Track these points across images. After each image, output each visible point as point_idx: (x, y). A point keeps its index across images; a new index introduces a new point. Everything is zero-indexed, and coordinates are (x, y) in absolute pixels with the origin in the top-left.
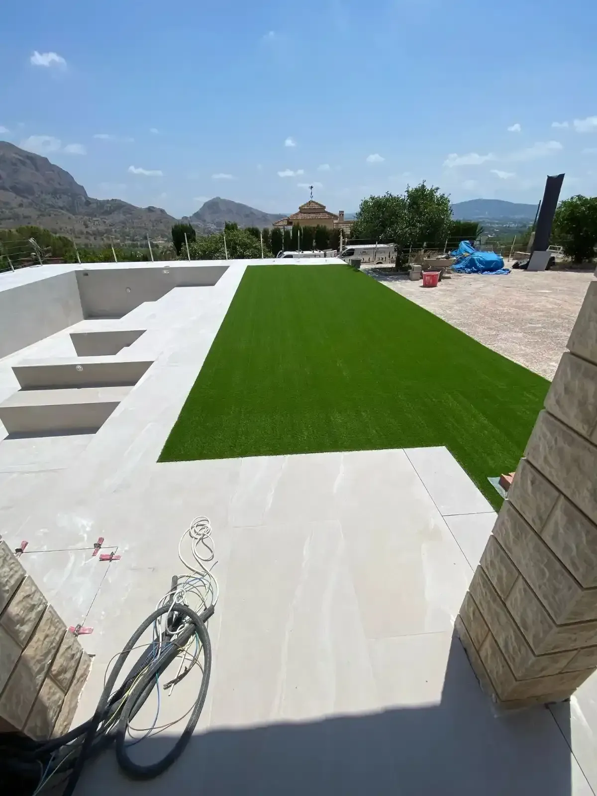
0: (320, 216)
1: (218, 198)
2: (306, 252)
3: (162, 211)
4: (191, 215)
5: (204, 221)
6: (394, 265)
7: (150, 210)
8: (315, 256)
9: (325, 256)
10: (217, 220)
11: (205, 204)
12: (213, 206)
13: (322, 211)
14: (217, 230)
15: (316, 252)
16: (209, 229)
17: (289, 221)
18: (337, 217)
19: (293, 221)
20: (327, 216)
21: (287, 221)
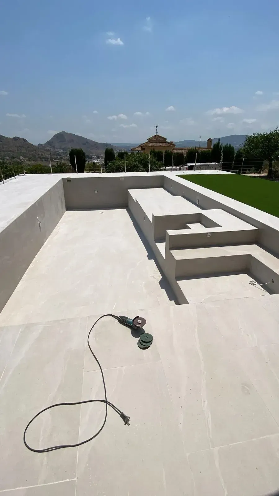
0: (164, 145)
1: (64, 132)
2: (167, 168)
3: (25, 140)
4: (45, 143)
5: (54, 147)
6: (266, 174)
7: (16, 139)
8: (174, 170)
9: (180, 170)
10: (63, 147)
11: (55, 136)
12: (60, 137)
13: (164, 141)
14: (63, 153)
15: (174, 167)
16: (58, 152)
17: (143, 148)
18: (175, 145)
19: (146, 148)
20: (168, 145)
21: (141, 148)
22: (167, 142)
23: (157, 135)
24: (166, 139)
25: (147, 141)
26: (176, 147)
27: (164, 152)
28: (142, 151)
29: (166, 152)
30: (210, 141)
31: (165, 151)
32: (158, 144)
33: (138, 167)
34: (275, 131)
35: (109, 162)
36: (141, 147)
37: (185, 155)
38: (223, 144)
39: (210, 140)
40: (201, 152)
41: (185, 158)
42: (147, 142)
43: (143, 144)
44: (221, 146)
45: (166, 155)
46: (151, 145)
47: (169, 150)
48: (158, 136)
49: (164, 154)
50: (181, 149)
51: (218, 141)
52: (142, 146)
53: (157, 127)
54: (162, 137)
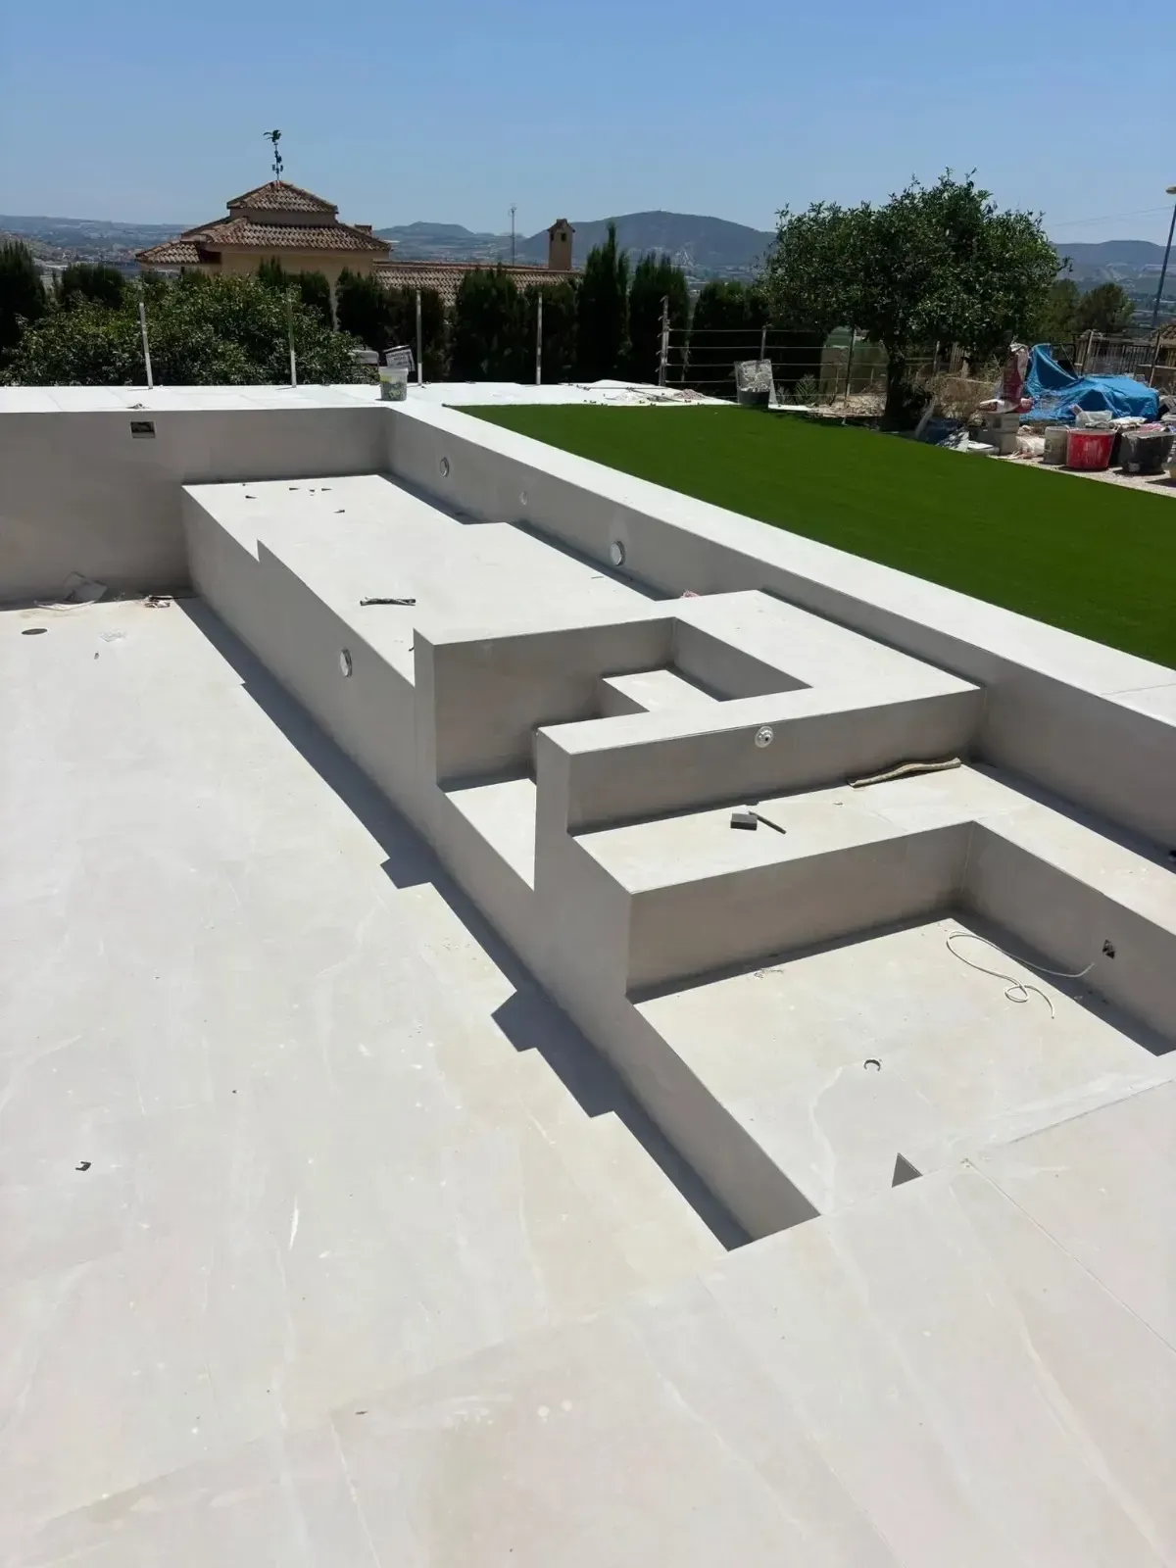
13: (327, 220)
17: (208, 249)
18: (385, 248)
19: (225, 253)
20: (349, 242)
21: (197, 248)
22: (344, 228)
23: (282, 185)
24: (333, 210)
25: (227, 213)
26: (391, 257)
27: (332, 280)
28: (206, 270)
29: (345, 277)
30: (564, 237)
31: (339, 274)
32: (294, 236)
33: (222, 356)
34: (908, 196)
35: (30, 323)
36: (197, 244)
37: (449, 301)
38: (632, 252)
39: (560, 232)
40: (529, 286)
41: (451, 318)
42: (226, 221)
43: (209, 226)
44: (621, 261)
45: (346, 299)
46: (252, 235)
47: (361, 270)
48: (288, 187)
49: (333, 291)
50: (419, 271)
51: (606, 238)
52: (201, 238)
53: (276, 136)
54: (312, 199)
